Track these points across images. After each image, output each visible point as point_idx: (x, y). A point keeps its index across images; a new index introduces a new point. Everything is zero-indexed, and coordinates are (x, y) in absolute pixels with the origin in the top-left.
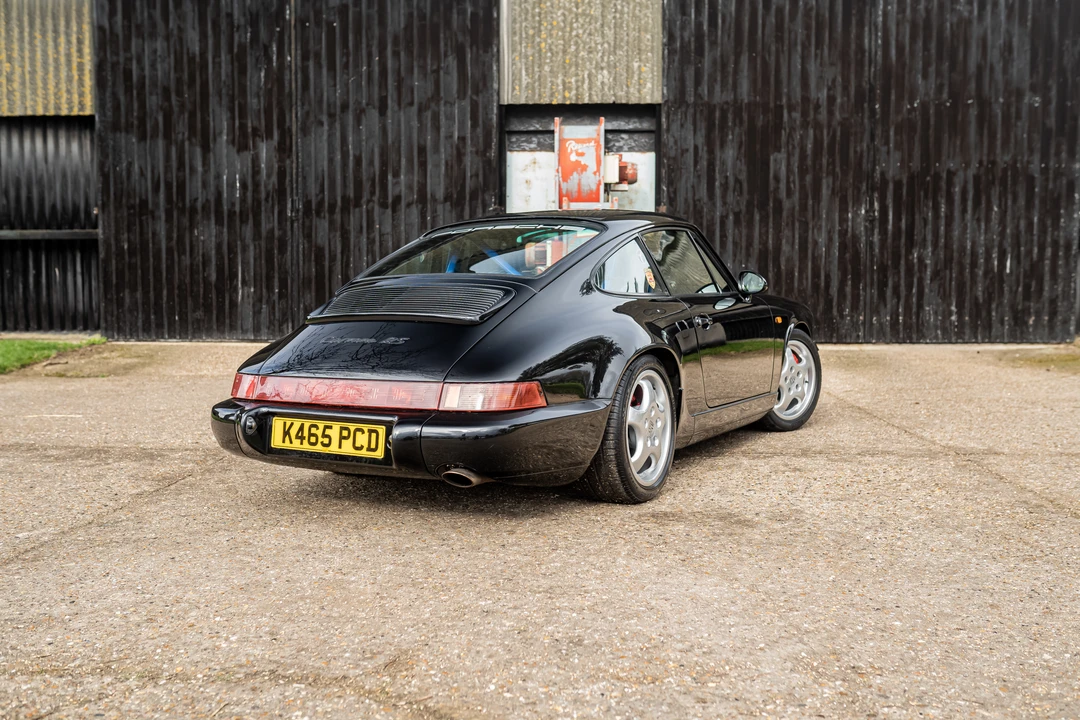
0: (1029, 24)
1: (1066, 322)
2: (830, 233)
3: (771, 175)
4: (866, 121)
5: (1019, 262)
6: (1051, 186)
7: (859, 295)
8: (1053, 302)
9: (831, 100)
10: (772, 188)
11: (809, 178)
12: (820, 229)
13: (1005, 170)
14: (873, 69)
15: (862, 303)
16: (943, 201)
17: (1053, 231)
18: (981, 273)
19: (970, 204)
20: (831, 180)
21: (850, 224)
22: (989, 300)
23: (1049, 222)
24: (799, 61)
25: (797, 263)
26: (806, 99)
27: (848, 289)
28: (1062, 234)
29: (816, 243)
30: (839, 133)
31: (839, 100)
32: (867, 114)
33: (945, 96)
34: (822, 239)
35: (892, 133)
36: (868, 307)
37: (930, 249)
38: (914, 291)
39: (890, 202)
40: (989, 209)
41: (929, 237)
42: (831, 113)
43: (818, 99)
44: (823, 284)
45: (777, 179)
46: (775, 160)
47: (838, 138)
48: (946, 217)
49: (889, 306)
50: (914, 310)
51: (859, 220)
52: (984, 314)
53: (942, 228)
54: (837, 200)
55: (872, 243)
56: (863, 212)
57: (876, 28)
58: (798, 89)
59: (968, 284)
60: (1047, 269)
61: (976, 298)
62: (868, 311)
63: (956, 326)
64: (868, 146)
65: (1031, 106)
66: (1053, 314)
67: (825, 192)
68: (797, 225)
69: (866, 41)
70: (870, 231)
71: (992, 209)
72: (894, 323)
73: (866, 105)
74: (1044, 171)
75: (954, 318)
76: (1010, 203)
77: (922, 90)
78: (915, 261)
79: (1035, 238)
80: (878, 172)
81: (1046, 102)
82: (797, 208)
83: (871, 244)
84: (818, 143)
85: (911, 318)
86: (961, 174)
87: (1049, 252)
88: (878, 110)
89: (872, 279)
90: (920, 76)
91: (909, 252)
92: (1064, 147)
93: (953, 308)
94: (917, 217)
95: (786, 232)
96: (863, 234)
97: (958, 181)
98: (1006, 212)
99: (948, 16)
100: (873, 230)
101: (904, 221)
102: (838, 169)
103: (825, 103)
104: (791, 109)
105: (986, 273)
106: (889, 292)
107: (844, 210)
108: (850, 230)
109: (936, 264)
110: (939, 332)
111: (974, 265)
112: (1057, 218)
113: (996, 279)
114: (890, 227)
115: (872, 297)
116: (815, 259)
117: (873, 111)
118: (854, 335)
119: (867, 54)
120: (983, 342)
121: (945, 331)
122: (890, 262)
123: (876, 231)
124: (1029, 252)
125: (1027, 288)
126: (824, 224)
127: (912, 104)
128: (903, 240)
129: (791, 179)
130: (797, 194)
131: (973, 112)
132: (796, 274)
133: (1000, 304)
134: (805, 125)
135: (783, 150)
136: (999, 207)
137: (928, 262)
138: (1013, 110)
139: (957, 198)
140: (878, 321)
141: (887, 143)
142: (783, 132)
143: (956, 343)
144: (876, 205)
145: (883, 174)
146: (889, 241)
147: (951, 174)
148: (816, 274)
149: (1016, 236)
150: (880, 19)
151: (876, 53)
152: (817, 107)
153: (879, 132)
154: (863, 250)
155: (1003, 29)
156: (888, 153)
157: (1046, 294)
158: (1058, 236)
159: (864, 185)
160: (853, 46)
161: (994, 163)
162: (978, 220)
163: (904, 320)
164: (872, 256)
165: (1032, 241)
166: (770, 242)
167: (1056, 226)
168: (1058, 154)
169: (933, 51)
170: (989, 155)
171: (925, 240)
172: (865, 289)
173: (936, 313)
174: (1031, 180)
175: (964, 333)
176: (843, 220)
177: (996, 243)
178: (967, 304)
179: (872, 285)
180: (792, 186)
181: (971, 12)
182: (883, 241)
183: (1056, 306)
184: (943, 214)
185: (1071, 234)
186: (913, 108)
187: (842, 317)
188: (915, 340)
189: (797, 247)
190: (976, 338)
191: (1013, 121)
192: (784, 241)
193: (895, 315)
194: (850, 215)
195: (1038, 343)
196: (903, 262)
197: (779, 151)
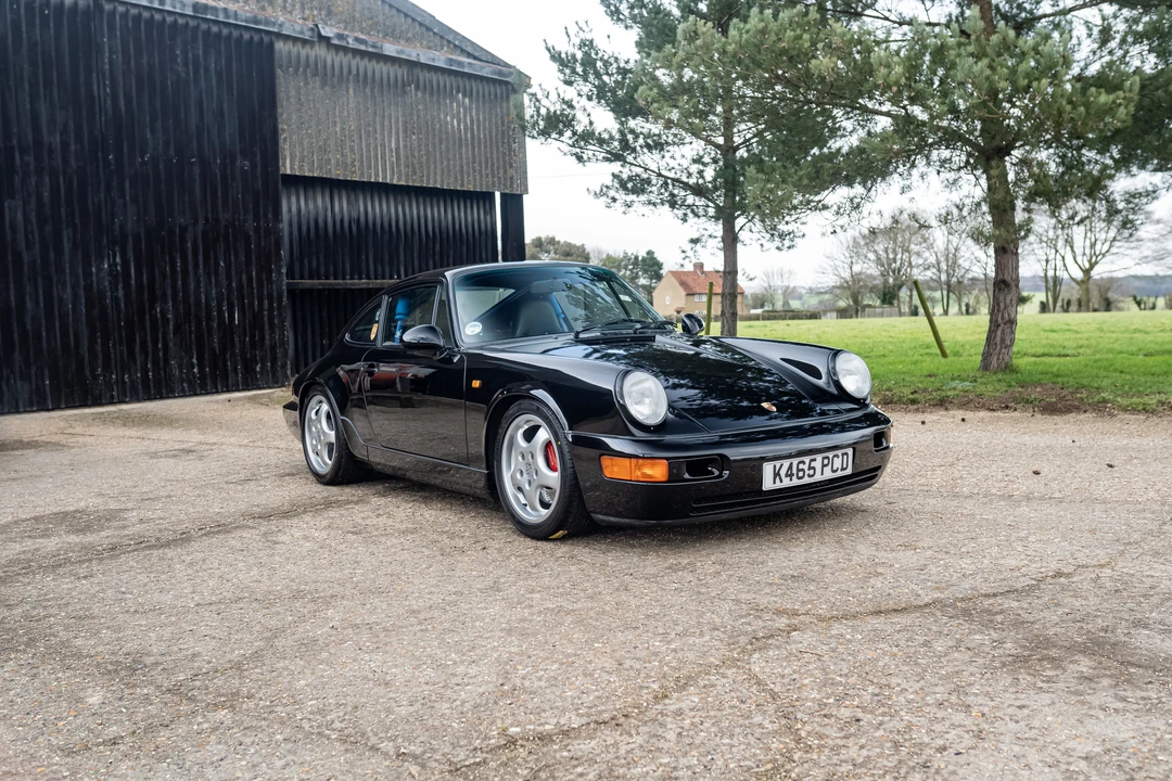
0: (235, 92)
1: (284, 366)
2: (74, 287)
3: (7, 224)
4: (101, 171)
5: (244, 314)
6: (263, 244)
7: (109, 354)
8: (273, 348)
9: (65, 145)
10: (9, 239)
11: (48, 228)
12: (65, 282)
13: (226, 227)
14: (103, 118)
15: (113, 362)
16: (178, 256)
17: (267, 284)
18: (215, 325)
19: (201, 258)
20: (70, 231)
21: (94, 278)
22: (224, 350)
23: (264, 277)
24: (28, 99)
25: (44, 321)
26: (38, 143)
27: (99, 348)
28: (274, 286)
29: (61, 299)
30: (75, 183)
31: (73, 147)
32: (101, 164)
33: (172, 152)
34: (68, 295)
35: (127, 185)
36: (119, 365)
37: (170, 304)
38: (160, 346)
39: (130, 255)
40: (217, 265)
41: (169, 292)
42: (65, 160)
43: (51, 143)
44: (72, 344)
45: (14, 229)
46: (10, 208)
47: (75, 187)
48: (182, 271)
49: (139, 363)
50: (162, 365)
51: (102, 275)
52: (220, 365)
53: (180, 282)
54: (79, 253)
55: (117, 298)
56: (106, 266)
57: (104, 75)
58: (29, 131)
59: (206, 335)
60: (266, 319)
61: (213, 349)
62: (119, 369)
63: (199, 378)
64: (105, 198)
65: (242, 168)
66: (274, 361)
67: (67, 245)
68: (40, 280)
69: (95, 87)
70: (114, 288)
71: (219, 264)
72: (145, 378)
73: (100, 155)
74: (257, 229)
75: (196, 370)
76: (233, 259)
77: (150, 143)
78: (159, 315)
79: (255, 291)
80: (117, 225)
81: (253, 166)
82: (39, 262)
83: (115, 300)
84: (55, 190)
85: (159, 373)
86: (190, 229)
87: (266, 302)
88: (112, 161)
89: (120, 335)
90: (148, 130)
91: (152, 307)
92: (270, 209)
93: (195, 361)
94: (156, 271)
95: (28, 289)
96: (108, 289)
97: (189, 236)
98: (230, 267)
99: (169, 74)
100: (117, 285)
101: (145, 276)
102: (77, 221)
103: (59, 149)
104: (23, 151)
105: (219, 325)
106: (137, 349)
107: (87, 265)
108: (95, 284)
109: (176, 318)
110: (185, 385)
111: (209, 318)
112: (270, 272)
113: (227, 330)
114: (133, 282)
115: (122, 356)
116: (63, 317)
117: (106, 160)
118: (108, 395)
119: (97, 102)
120: (223, 392)
121: (191, 384)
122: (135, 318)
123: (120, 286)
124: (251, 304)
125: (252, 337)
126: (68, 279)
127: (143, 158)
128: (146, 296)
129: (29, 229)
130: (37, 246)
131: (197, 170)
132: (44, 334)
133: (233, 354)
134: (39, 171)
135: (17, 196)
136: (225, 262)
137: (170, 316)
138: (229, 171)
139: (190, 252)
140: (129, 378)
141: (123, 196)
142: (16, 177)
143: (201, 394)
144: (118, 260)
145: (121, 226)
146: (134, 296)
147: (183, 230)
148: (65, 334)
149: (240, 288)
150: (107, 67)
151: (105, 103)
152: (51, 152)
153: (115, 184)
154: (110, 306)
155: (215, 94)
156: (125, 205)
157: (267, 343)
158: (272, 289)
159: (105, 237)
160: (83, 91)
161: (217, 220)
162: (209, 275)
163: (153, 376)
164: (119, 312)
165: (253, 293)
166: (13, 299)
167: (270, 281)
168: (266, 215)
169: (158, 107)
170: (212, 212)
171: (165, 294)
172: (114, 345)
173: (180, 367)
174: (248, 237)
175: (206, 384)
176: (87, 275)
177: (225, 296)
178: (206, 356)
179: (121, 342)
180: (30, 236)
181: (188, 74)
182: (127, 295)
183: (276, 352)
184: (179, 269)
185: (281, 288)
186: (143, 163)
187: (95, 377)
188: (164, 395)
189: (42, 304)
190: (216, 388)
191: (229, 181)
192: (28, 298)
193: (145, 371)
194: (93, 269)
195: (264, 388)
196: (147, 317)
197: (12, 197)
